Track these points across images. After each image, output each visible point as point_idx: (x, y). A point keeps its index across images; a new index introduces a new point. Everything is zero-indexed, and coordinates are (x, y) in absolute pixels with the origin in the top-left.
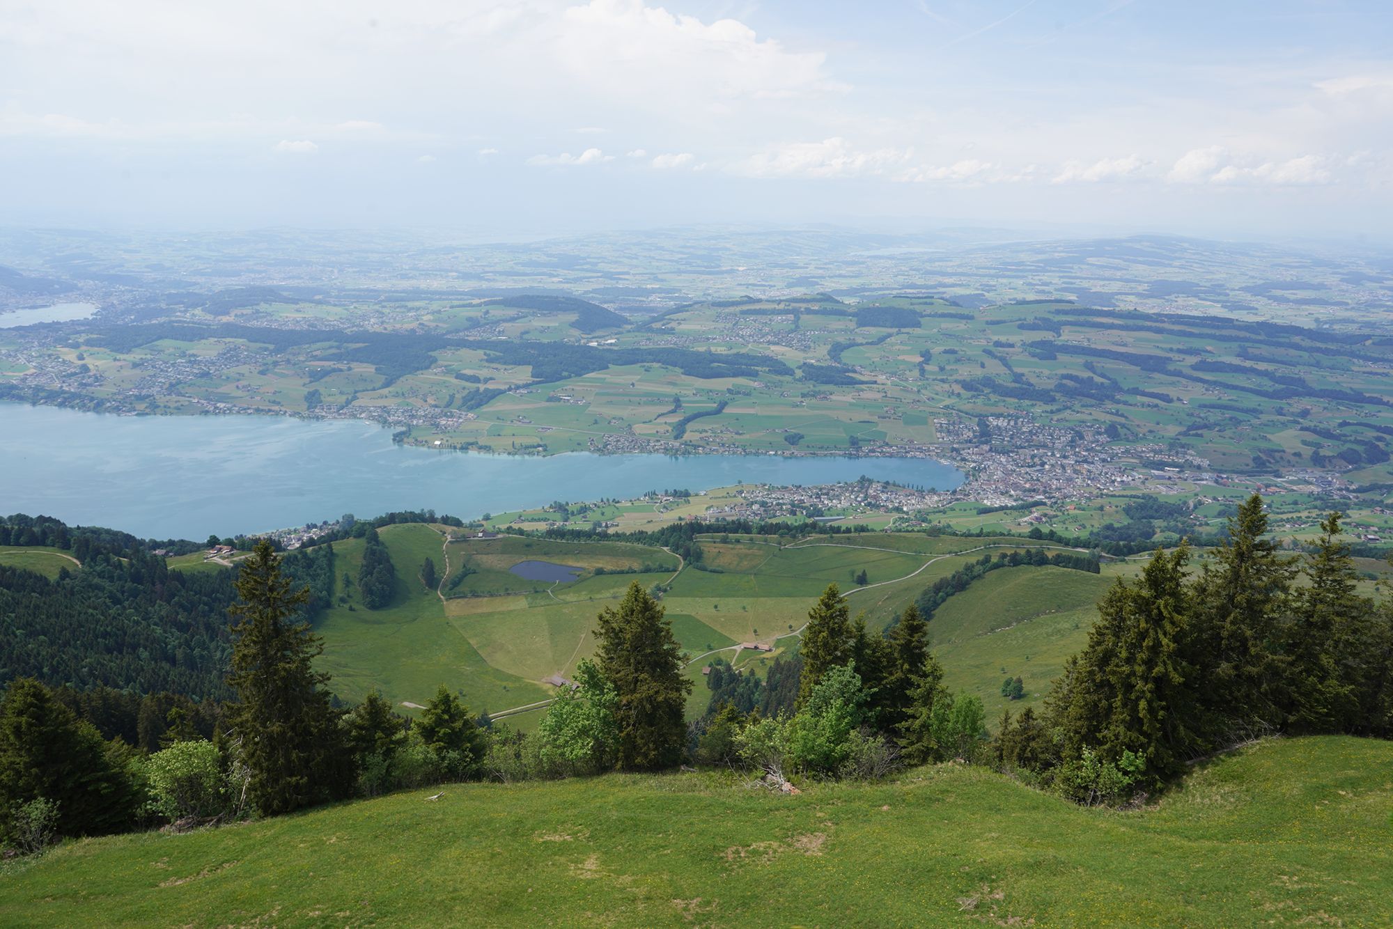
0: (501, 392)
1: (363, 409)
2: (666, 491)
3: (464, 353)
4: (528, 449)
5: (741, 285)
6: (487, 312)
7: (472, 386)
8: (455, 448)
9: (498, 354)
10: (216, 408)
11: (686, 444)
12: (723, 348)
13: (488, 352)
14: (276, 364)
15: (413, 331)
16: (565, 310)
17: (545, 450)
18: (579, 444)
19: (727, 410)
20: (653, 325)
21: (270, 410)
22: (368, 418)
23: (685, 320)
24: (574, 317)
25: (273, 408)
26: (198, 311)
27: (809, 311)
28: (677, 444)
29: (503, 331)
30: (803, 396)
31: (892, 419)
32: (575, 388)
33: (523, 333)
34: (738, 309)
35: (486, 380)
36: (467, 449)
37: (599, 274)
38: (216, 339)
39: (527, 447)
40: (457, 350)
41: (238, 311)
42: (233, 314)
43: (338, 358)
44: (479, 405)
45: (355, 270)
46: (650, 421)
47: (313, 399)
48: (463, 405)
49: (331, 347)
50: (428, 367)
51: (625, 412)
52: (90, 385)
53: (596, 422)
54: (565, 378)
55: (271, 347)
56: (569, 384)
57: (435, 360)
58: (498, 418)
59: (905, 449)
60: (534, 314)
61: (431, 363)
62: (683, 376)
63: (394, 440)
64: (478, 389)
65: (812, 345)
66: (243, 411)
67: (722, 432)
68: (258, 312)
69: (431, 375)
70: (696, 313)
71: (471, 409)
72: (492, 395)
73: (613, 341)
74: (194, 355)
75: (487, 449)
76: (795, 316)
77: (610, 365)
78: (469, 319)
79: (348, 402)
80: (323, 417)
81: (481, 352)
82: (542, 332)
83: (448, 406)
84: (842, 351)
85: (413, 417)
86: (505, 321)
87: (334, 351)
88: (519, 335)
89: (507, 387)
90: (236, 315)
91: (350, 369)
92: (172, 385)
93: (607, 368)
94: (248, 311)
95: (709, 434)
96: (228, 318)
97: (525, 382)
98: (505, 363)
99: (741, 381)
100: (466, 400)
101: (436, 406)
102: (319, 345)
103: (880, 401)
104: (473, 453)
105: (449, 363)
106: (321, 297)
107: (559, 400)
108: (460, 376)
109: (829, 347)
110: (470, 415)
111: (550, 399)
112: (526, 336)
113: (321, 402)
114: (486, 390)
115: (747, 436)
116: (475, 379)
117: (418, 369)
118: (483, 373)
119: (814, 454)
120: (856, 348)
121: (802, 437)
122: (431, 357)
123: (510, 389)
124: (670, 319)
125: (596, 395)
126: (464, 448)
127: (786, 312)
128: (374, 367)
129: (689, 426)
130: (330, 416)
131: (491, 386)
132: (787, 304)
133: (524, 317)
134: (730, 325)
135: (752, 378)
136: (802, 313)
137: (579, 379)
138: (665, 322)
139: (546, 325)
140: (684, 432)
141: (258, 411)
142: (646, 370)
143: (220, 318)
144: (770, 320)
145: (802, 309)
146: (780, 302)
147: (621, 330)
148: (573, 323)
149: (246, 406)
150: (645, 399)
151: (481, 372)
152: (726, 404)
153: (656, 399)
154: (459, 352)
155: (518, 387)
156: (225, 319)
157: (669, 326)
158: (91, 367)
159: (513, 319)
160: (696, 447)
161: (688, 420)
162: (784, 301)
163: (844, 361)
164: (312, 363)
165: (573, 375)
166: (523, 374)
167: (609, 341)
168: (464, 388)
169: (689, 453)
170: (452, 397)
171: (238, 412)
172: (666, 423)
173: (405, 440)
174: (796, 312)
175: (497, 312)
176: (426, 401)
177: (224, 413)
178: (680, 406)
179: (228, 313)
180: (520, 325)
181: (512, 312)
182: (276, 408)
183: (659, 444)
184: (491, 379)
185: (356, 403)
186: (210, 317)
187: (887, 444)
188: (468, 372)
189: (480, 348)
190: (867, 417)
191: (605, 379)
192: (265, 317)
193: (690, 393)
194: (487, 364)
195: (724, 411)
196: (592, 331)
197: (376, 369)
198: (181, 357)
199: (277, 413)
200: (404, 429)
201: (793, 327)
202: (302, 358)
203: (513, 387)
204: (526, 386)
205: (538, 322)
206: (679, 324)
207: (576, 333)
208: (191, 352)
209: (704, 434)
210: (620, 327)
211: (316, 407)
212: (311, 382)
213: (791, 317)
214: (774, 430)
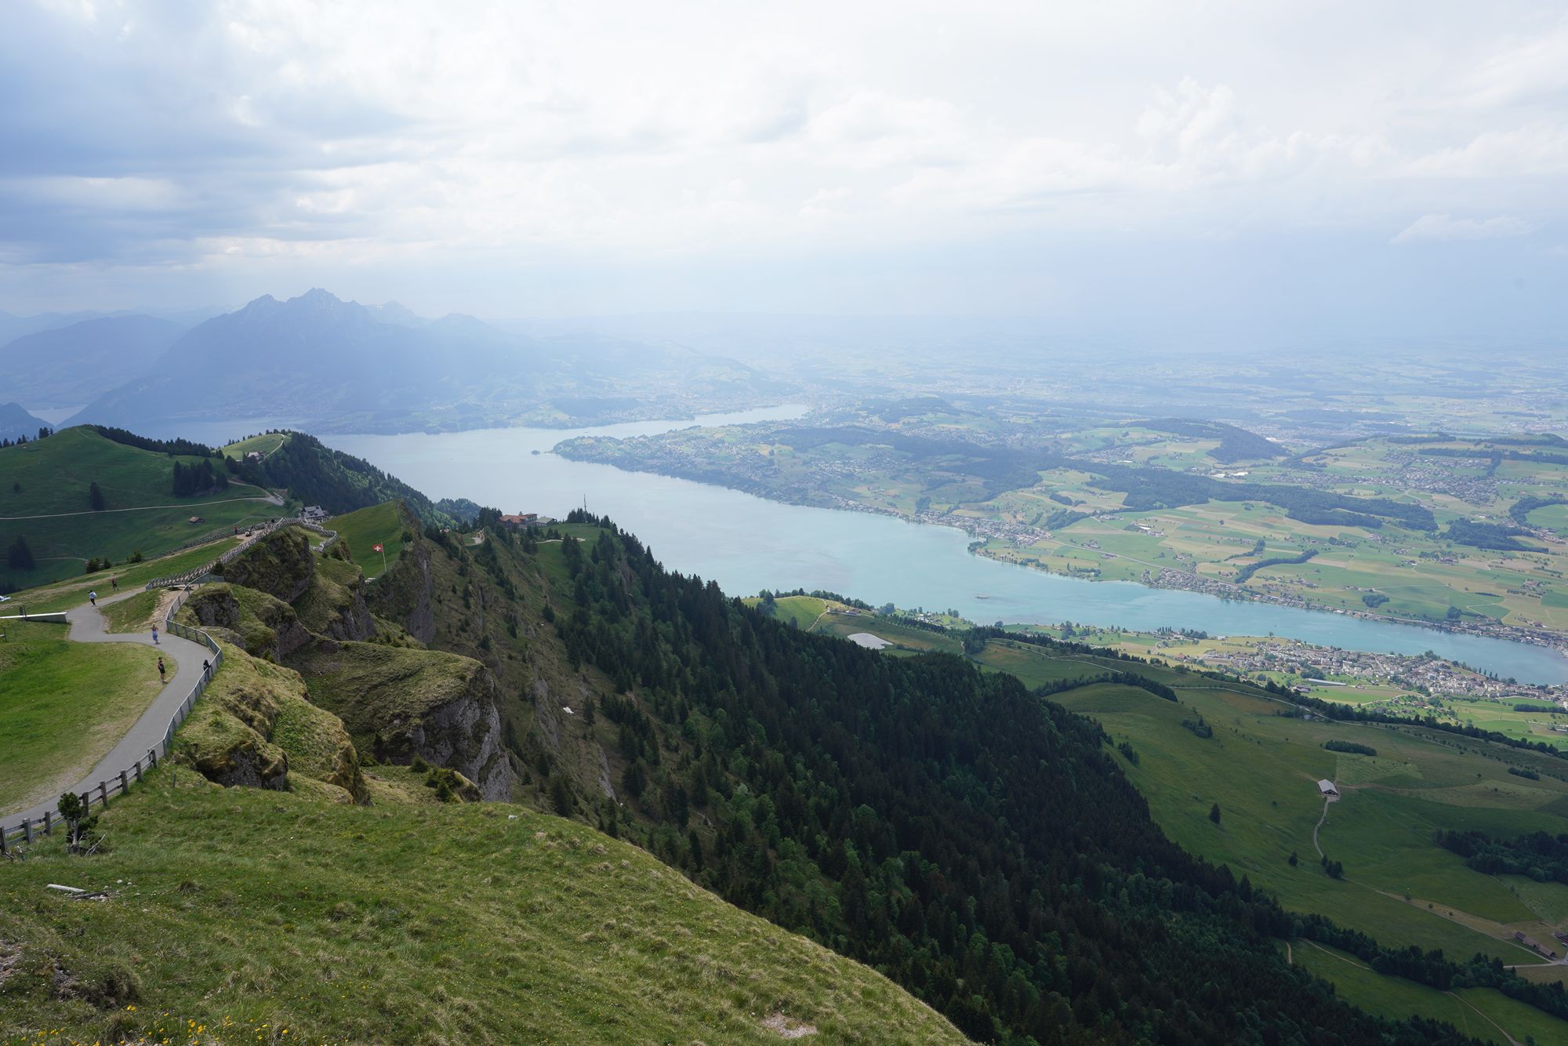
0: (1085, 516)
1: (958, 518)
2: (1183, 630)
3: (1073, 476)
4: (1080, 573)
5: (1498, 413)
6: (1127, 434)
7: (1060, 506)
8: (1016, 562)
9: (1105, 478)
10: (847, 504)
11: (1245, 589)
12: (1368, 492)
13: (1094, 475)
14: (907, 470)
15: (1046, 449)
16: (1209, 437)
17: (1096, 576)
18: (1133, 574)
19: (1313, 561)
20: (1304, 460)
21: (886, 511)
22: (960, 527)
23: (1345, 456)
24: (1214, 444)
25: (889, 510)
26: (875, 418)
27: (1515, 456)
28: (1235, 587)
29: (1132, 455)
30: (1423, 555)
31: (1526, 596)
32: (1160, 519)
33: (1150, 459)
34: (1419, 447)
35: (1077, 503)
36: (1026, 564)
37: (1308, 394)
38: (871, 445)
39: (1081, 570)
40: (1065, 471)
41: (906, 420)
42: (901, 422)
43: (957, 470)
44: (1060, 526)
45: (1042, 380)
46: (1219, 562)
47: (922, 505)
48: (1047, 524)
49: (957, 460)
50: (1032, 486)
51: (1196, 549)
52: (769, 476)
53: (1163, 555)
54: (1156, 508)
55: (910, 455)
56: (1153, 515)
57: (1041, 480)
58: (1071, 541)
59: (1523, 632)
60: (1173, 439)
61: (1036, 482)
62: (1285, 519)
63: (969, 548)
64: (1066, 510)
65: (1493, 497)
66: (866, 509)
67: (1292, 582)
68: (922, 421)
69: (1027, 493)
70: (1363, 448)
71: (1052, 528)
72: (1076, 518)
73: (1242, 474)
74: (850, 458)
75: (1044, 567)
76: (1493, 460)
77: (1209, 499)
78: (1105, 440)
79: (950, 511)
80: (924, 521)
81: (1088, 474)
82: (1171, 458)
83: (1034, 523)
84: (1534, 508)
85: (998, 530)
86: (1138, 444)
87: (958, 463)
88: (1146, 459)
89: (1093, 511)
90: (904, 423)
91: (964, 481)
92: (823, 482)
93: (1206, 502)
94: (913, 420)
95: (1276, 582)
96: (897, 425)
97: (1111, 509)
98: (1104, 488)
99: (1356, 531)
100: (1050, 520)
101: (1022, 523)
102: (949, 457)
103: (1527, 572)
104: (1031, 569)
105: (1053, 483)
106: (993, 407)
107: (1138, 529)
108: (1055, 497)
109: (1515, 502)
110: (1048, 534)
111: (1129, 528)
112: (1152, 462)
113: (928, 508)
114: (1073, 512)
115: (1319, 591)
116: (1068, 501)
117: (1020, 486)
118: (1075, 496)
119: (1393, 620)
120: (1557, 506)
121: (1387, 600)
122: (1037, 475)
123: (1094, 514)
124: (1327, 454)
125: (1178, 528)
126: (1024, 564)
127: (1482, 455)
128: (983, 480)
129: (1257, 572)
130: (930, 521)
131: (1078, 509)
132: (1489, 445)
133: (1161, 441)
134: (1400, 466)
135: (1372, 529)
136: (1505, 457)
137: (1170, 510)
138: (1319, 457)
139: (1179, 451)
140: (1248, 577)
141: (877, 510)
142: (1246, 509)
143: (890, 425)
144: (1456, 463)
145: (1506, 453)
146: (1479, 442)
147: (1269, 461)
148: (1212, 451)
149: (869, 505)
150: (1226, 538)
151: (1077, 495)
152: (1314, 553)
153: (1238, 539)
154: (1067, 474)
155: (1103, 513)
156: (894, 426)
157: (1321, 462)
158: (776, 462)
159: (1149, 443)
160: (1253, 593)
161: (1260, 565)
162: (1485, 441)
163: (1529, 521)
164: (937, 473)
165: (1165, 506)
166: (1116, 500)
167: (1239, 474)
168: (1053, 509)
169: (1243, 599)
170: (1040, 516)
171: (862, 510)
172: (1234, 565)
173: (978, 550)
174: (1497, 457)
175: (1135, 434)
176: (1015, 517)
177: (852, 509)
178: (1262, 550)
179: (897, 421)
180: (1151, 450)
181: (1151, 435)
182: (892, 510)
183: (1215, 585)
184: (1082, 502)
185: (956, 512)
186: (883, 424)
187: (1500, 623)
188: (1064, 494)
189: (1089, 471)
190: (1492, 590)
191: (1196, 513)
192: (926, 426)
193: (1281, 537)
194: (1086, 488)
195: (1309, 561)
196: (1233, 460)
197: (984, 483)
198: (839, 459)
199: (890, 514)
200: (982, 540)
201: (1484, 473)
202: (930, 468)
203: (1098, 512)
204: (1113, 512)
205: (1172, 448)
206: (1337, 460)
207: (1210, 462)
208: (847, 455)
209: (1271, 582)
210: (1270, 458)
211: (922, 512)
212: (928, 490)
213: (1488, 461)
214: (1356, 589)
